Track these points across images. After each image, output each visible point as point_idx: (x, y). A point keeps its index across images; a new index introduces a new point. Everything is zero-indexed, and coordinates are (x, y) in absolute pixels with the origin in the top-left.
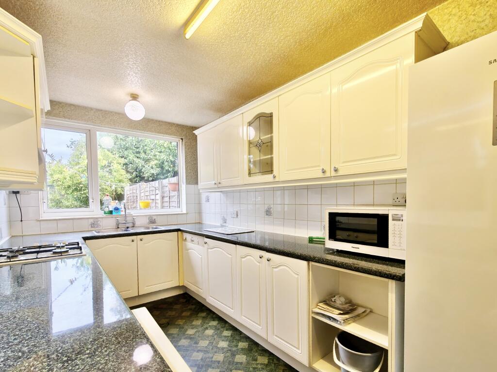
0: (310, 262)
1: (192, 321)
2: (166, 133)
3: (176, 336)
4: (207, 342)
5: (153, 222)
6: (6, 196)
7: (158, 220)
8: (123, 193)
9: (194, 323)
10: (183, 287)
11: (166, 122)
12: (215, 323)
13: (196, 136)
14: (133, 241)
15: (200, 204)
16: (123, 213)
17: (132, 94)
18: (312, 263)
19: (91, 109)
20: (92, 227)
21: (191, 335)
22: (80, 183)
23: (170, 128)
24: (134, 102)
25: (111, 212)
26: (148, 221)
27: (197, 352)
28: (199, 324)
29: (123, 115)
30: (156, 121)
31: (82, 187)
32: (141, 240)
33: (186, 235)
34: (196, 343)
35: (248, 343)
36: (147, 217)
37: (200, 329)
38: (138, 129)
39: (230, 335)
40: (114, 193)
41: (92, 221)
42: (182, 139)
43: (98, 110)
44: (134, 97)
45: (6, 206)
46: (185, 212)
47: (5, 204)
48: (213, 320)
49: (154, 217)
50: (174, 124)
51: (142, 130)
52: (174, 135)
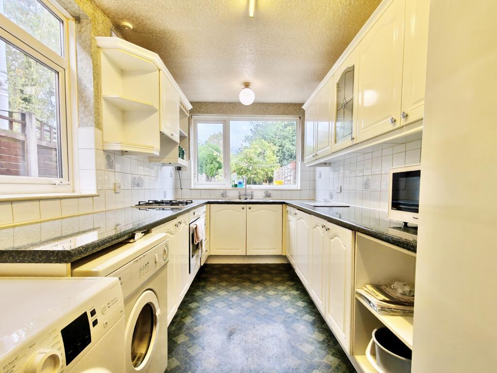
0: (357, 232)
1: (278, 286)
2: (284, 114)
3: (257, 292)
4: (278, 304)
5: (268, 196)
6: (173, 172)
7: (273, 194)
8: (272, 176)
9: (278, 288)
10: (285, 257)
11: (283, 104)
12: (295, 293)
13: (304, 111)
14: (243, 208)
15: (314, 180)
16: (244, 187)
17: (245, 83)
18: (358, 234)
19: (225, 103)
20: (222, 197)
21: (269, 295)
22: (242, 168)
23: (288, 108)
24: (247, 90)
25: (236, 186)
26: (264, 195)
27: (265, 308)
28: (283, 289)
29: (239, 104)
30: (275, 104)
31: (242, 172)
32: (250, 208)
33: (289, 208)
34: (269, 302)
35: (314, 318)
36: (264, 191)
37: (280, 293)
38: (259, 114)
39: (303, 306)
40: (266, 176)
41: (222, 191)
42: (300, 117)
43: (229, 103)
44: (247, 85)
45: (173, 178)
46: (299, 188)
47: (172, 176)
48: (296, 290)
49: (270, 192)
50: (292, 104)
51: (263, 114)
52: (292, 114)
